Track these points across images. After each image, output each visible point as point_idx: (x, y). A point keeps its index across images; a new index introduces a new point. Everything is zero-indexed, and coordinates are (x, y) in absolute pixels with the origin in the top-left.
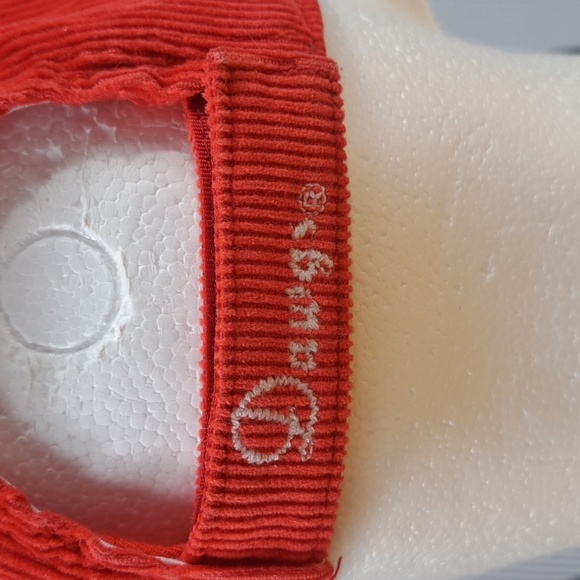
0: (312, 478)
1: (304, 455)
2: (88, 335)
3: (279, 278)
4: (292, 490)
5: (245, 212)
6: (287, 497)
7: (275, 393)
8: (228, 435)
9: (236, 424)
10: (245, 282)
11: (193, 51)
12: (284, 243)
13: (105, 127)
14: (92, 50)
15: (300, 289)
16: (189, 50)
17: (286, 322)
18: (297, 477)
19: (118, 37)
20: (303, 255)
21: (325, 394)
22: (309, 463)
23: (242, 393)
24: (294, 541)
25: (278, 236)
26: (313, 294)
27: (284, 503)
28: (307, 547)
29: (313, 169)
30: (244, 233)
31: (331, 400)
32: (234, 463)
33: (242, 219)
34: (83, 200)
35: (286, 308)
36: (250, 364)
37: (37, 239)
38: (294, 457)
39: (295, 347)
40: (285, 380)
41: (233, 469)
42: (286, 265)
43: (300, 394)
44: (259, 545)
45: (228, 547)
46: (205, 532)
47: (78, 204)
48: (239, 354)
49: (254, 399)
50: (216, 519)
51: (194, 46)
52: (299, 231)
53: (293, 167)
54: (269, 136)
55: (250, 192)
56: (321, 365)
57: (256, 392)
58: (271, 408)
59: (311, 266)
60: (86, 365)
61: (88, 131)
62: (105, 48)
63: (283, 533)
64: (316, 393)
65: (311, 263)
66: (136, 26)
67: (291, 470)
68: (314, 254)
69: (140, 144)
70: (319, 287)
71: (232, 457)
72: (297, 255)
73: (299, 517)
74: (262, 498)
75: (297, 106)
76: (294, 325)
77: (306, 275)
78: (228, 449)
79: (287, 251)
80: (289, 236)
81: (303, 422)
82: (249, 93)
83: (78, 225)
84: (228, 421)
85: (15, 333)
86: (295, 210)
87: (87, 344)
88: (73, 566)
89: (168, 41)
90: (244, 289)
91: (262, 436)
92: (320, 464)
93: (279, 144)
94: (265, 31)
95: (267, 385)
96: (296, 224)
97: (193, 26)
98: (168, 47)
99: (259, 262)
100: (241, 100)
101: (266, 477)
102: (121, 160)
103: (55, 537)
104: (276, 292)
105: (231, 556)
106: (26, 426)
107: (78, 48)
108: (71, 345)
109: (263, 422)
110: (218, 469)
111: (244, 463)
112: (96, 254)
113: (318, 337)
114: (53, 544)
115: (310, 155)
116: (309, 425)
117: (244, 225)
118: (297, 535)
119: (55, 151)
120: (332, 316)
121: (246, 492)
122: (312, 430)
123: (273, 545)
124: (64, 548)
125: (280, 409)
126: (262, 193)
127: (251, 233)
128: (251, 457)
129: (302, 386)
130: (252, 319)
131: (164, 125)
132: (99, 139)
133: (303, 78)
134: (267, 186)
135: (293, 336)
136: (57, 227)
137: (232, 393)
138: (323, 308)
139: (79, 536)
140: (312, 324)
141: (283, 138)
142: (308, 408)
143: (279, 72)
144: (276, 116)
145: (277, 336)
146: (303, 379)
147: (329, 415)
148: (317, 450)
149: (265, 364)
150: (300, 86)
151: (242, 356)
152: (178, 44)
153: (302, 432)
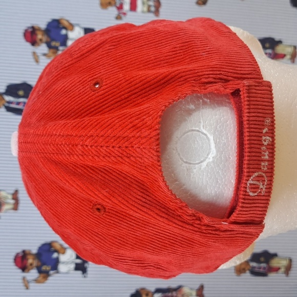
0: (264, 200)
1: (263, 193)
2: (202, 159)
3: (260, 145)
4: (259, 203)
5: (252, 126)
6: (257, 205)
7: (258, 176)
8: (246, 188)
9: (248, 185)
10: (252, 145)
11: (232, 78)
12: (261, 135)
13: (205, 100)
14: (206, 78)
15: (264, 148)
16: (230, 78)
17: (261, 157)
18: (260, 200)
19: (212, 74)
20: (265, 138)
21: (269, 177)
22: (264, 196)
23: (250, 176)
24: (257, 217)
25: (259, 132)
26: (267, 149)
27: (256, 207)
28: (260, 219)
29: (268, 114)
30: (252, 132)
31: (270, 178)
32: (247, 195)
33: (252, 128)
34: (202, 121)
35: (261, 153)
36: (253, 168)
37: (188, 132)
38: (260, 194)
39: (263, 164)
40: (260, 173)
41: (247, 197)
42: (261, 141)
43: (263, 177)
44: (249, 219)
45: (242, 219)
46: (238, 214)
47: (200, 122)
48: (250, 166)
49: (254, 178)
50: (241, 211)
51: (232, 77)
52: (264, 131)
53: (263, 113)
54: (258, 105)
55: (254, 121)
56: (268, 169)
57: (254, 176)
58: (256, 180)
59: (267, 141)
60: (202, 168)
61: (201, 101)
62: (209, 77)
63: (255, 215)
64: (267, 176)
65: (266, 140)
66: (216, 71)
67: (259, 198)
68: (268, 138)
69: (216, 105)
70: (269, 147)
71: (247, 194)
72: (264, 138)
73: (259, 211)
74: (252, 205)
75: (263, 96)
76: (263, 157)
77: (265, 143)
78: (246, 192)
79: (261, 137)
80: (262, 133)
81: (263, 184)
82: (253, 93)
83: (200, 128)
84: (246, 184)
85: (181, 159)
86: (263, 125)
87: (202, 162)
88: (198, 224)
89: (225, 75)
90: (252, 148)
91: (254, 188)
92: (266, 196)
93: (260, 107)
94: (250, 72)
95: (256, 174)
96: (263, 129)
97: (231, 71)
98: (225, 77)
99: (255, 140)
100: (251, 95)
101: (253, 199)
102: (211, 109)
103: (195, 216)
104: (259, 148)
105: (241, 221)
106: (184, 185)
107: (201, 77)
108: (197, 162)
109: (254, 184)
110: (243, 197)
111: (249, 195)
112: (205, 137)
113: (268, 161)
114: (194, 218)
115: (267, 110)
116: (265, 185)
117: (252, 130)
118: (258, 216)
119: (192, 107)
120: (271, 155)
121: (249, 203)
122: (265, 187)
123: (252, 219)
124: (196, 219)
125: (258, 181)
126: (256, 121)
127: (254, 132)
128: (251, 194)
129: (264, 174)
130: (253, 156)
131: (222, 99)
132: (205, 103)
133: (264, 88)
134: (258, 119)
135: (262, 161)
136: (194, 129)
137: (248, 176)
138: (269, 153)
139: (201, 216)
140: (267, 157)
141: (261, 105)
142: (264, 181)
143: (258, 86)
144: (259, 99)
145: (259, 160)
146: (264, 172)
147: (269, 182)
148: (266, 192)
149: (256, 168)
150: (264, 90)
151: (251, 166)
152: (228, 76)
153: (263, 187)
